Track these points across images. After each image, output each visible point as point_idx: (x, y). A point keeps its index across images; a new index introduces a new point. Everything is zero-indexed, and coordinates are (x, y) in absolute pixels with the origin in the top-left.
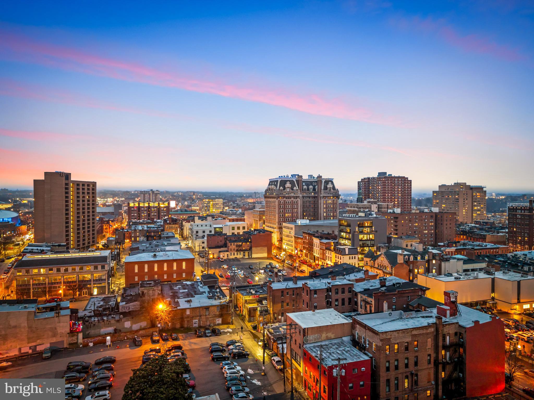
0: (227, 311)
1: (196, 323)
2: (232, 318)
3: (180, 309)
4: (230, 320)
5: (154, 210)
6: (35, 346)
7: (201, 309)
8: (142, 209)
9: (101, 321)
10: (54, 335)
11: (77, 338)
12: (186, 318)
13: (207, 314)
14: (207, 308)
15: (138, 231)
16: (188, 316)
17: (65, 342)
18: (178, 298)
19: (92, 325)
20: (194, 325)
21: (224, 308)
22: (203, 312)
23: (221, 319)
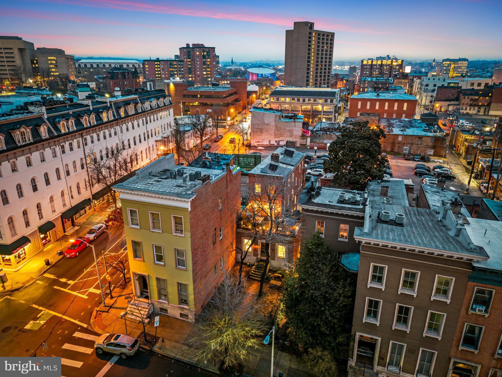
0: (442, 144)
1: (406, 150)
2: (445, 152)
3: (392, 134)
4: (443, 153)
5: (386, 69)
6: (279, 141)
7: (414, 138)
8: (375, 67)
9: (325, 134)
10: (291, 136)
11: (306, 141)
12: (397, 143)
13: (419, 143)
14: (420, 137)
15: (367, 82)
16: (399, 142)
17: (298, 142)
18: (393, 127)
19: (318, 135)
20: (404, 152)
21: (438, 140)
22: (416, 141)
23: (433, 151)
